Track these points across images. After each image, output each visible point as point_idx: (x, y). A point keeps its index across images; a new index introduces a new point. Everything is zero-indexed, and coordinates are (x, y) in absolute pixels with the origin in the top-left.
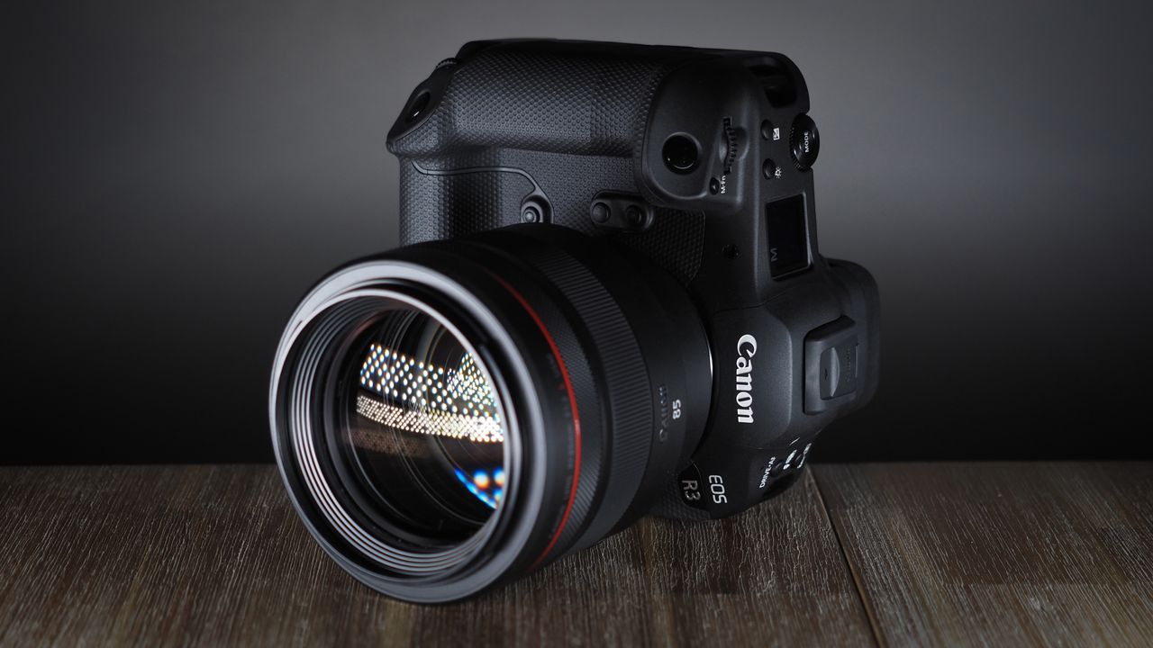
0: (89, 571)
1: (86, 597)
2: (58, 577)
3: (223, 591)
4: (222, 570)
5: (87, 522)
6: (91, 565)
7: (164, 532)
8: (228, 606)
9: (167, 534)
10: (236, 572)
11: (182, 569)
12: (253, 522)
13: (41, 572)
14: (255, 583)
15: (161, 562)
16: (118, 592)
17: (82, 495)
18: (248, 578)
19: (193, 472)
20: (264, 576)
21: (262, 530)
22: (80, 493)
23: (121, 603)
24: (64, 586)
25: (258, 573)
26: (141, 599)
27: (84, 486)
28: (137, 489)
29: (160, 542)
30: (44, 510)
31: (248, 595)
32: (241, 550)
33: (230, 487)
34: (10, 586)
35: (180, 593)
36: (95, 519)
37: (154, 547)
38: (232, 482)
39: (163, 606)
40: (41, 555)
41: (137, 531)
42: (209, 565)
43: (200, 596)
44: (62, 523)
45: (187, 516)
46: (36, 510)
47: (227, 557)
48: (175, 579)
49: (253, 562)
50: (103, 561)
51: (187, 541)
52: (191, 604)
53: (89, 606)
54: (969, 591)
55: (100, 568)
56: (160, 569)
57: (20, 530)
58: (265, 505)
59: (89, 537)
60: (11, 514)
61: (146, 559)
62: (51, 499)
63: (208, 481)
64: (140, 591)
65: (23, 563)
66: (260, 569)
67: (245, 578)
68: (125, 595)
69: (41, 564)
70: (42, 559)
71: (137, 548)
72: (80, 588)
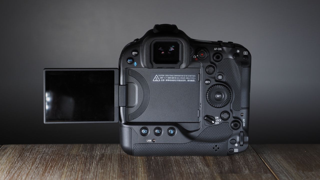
0: (51, 168)
1: (51, 174)
2: (43, 169)
3: (91, 173)
4: (89, 168)
5: (48, 157)
6: (51, 167)
7: (71, 159)
8: (93, 176)
9: (72, 159)
10: (93, 168)
11: (78, 168)
12: (96, 157)
13: (37, 168)
14: (99, 171)
15: (71, 166)
16: (60, 173)
17: (46, 151)
18: (97, 170)
19: (77, 146)
20: (102, 169)
21: (99, 159)
22: (45, 150)
23: (62, 175)
24: (45, 172)
25: (100, 169)
26: (67, 175)
27: (46, 149)
28: (61, 149)
29: (70, 161)
30: (36, 154)
31: (98, 174)
32: (94, 163)
33: (87, 149)
34: (29, 172)
35: (78, 173)
36: (51, 156)
37: (69, 163)
38: (88, 148)
39: (74, 176)
40: (37, 164)
41: (63, 159)
42: (85, 166)
43: (84, 174)
44: (41, 157)
45: (77, 156)
46: (34, 154)
47: (90, 165)
48: (76, 170)
49: (98, 166)
50: (55, 166)
51: (78, 161)
52: (82, 176)
53: (53, 176)
54: (304, 174)
55: (54, 168)
56: (72, 168)
57: (30, 159)
58: (98, 153)
59: (50, 160)
60: (26, 155)
61: (67, 165)
62: (37, 152)
63: (81, 148)
64: (67, 173)
65: (32, 166)
66: (100, 167)
67: (96, 170)
68: (63, 173)
69: (37, 167)
70: (37, 165)
71: (64, 163)
72: (49, 172)
